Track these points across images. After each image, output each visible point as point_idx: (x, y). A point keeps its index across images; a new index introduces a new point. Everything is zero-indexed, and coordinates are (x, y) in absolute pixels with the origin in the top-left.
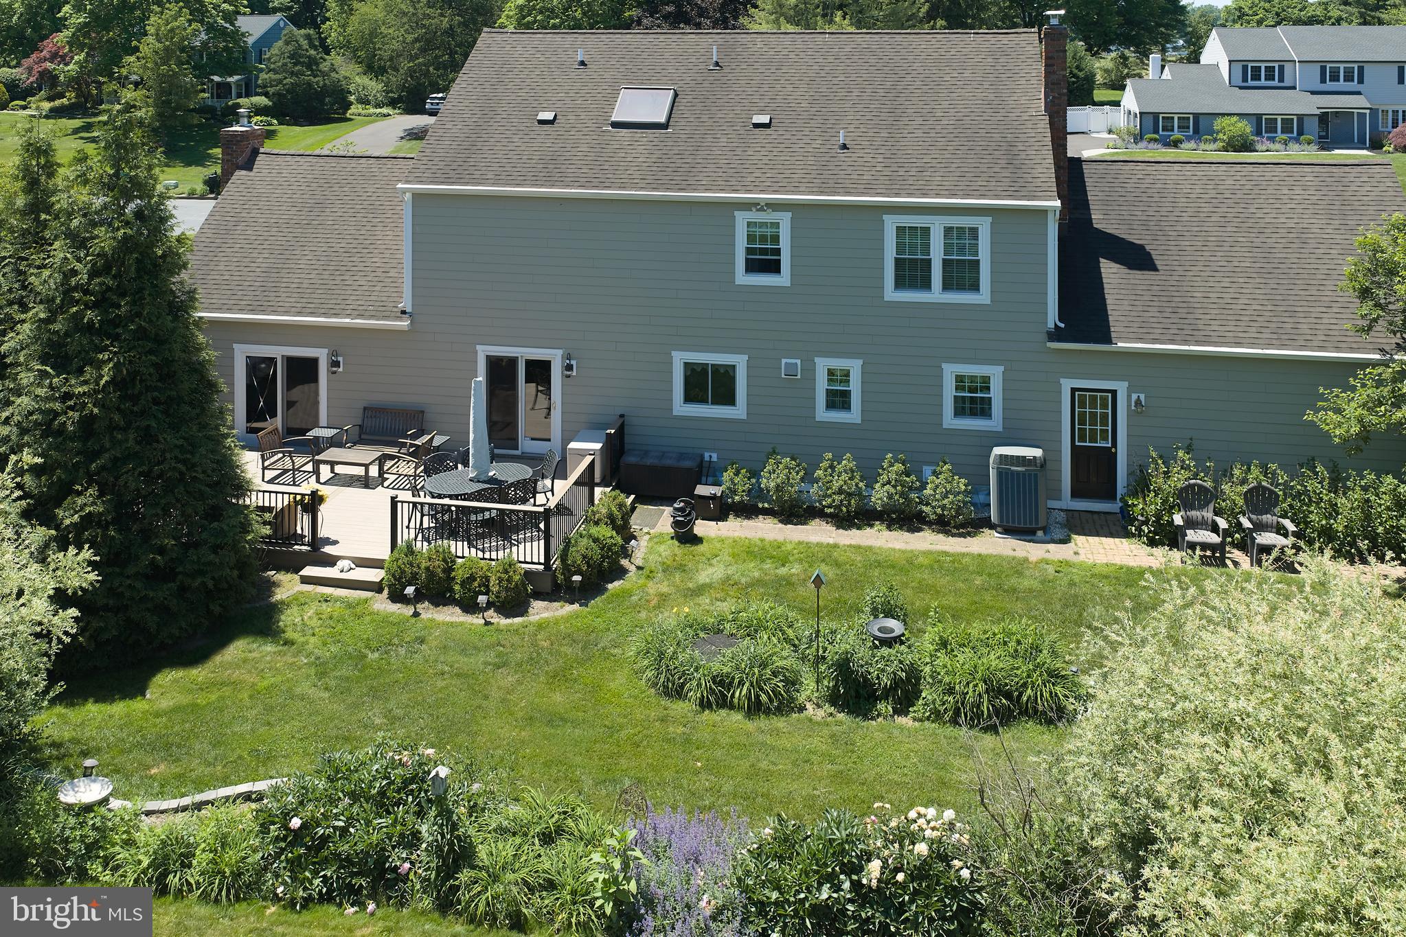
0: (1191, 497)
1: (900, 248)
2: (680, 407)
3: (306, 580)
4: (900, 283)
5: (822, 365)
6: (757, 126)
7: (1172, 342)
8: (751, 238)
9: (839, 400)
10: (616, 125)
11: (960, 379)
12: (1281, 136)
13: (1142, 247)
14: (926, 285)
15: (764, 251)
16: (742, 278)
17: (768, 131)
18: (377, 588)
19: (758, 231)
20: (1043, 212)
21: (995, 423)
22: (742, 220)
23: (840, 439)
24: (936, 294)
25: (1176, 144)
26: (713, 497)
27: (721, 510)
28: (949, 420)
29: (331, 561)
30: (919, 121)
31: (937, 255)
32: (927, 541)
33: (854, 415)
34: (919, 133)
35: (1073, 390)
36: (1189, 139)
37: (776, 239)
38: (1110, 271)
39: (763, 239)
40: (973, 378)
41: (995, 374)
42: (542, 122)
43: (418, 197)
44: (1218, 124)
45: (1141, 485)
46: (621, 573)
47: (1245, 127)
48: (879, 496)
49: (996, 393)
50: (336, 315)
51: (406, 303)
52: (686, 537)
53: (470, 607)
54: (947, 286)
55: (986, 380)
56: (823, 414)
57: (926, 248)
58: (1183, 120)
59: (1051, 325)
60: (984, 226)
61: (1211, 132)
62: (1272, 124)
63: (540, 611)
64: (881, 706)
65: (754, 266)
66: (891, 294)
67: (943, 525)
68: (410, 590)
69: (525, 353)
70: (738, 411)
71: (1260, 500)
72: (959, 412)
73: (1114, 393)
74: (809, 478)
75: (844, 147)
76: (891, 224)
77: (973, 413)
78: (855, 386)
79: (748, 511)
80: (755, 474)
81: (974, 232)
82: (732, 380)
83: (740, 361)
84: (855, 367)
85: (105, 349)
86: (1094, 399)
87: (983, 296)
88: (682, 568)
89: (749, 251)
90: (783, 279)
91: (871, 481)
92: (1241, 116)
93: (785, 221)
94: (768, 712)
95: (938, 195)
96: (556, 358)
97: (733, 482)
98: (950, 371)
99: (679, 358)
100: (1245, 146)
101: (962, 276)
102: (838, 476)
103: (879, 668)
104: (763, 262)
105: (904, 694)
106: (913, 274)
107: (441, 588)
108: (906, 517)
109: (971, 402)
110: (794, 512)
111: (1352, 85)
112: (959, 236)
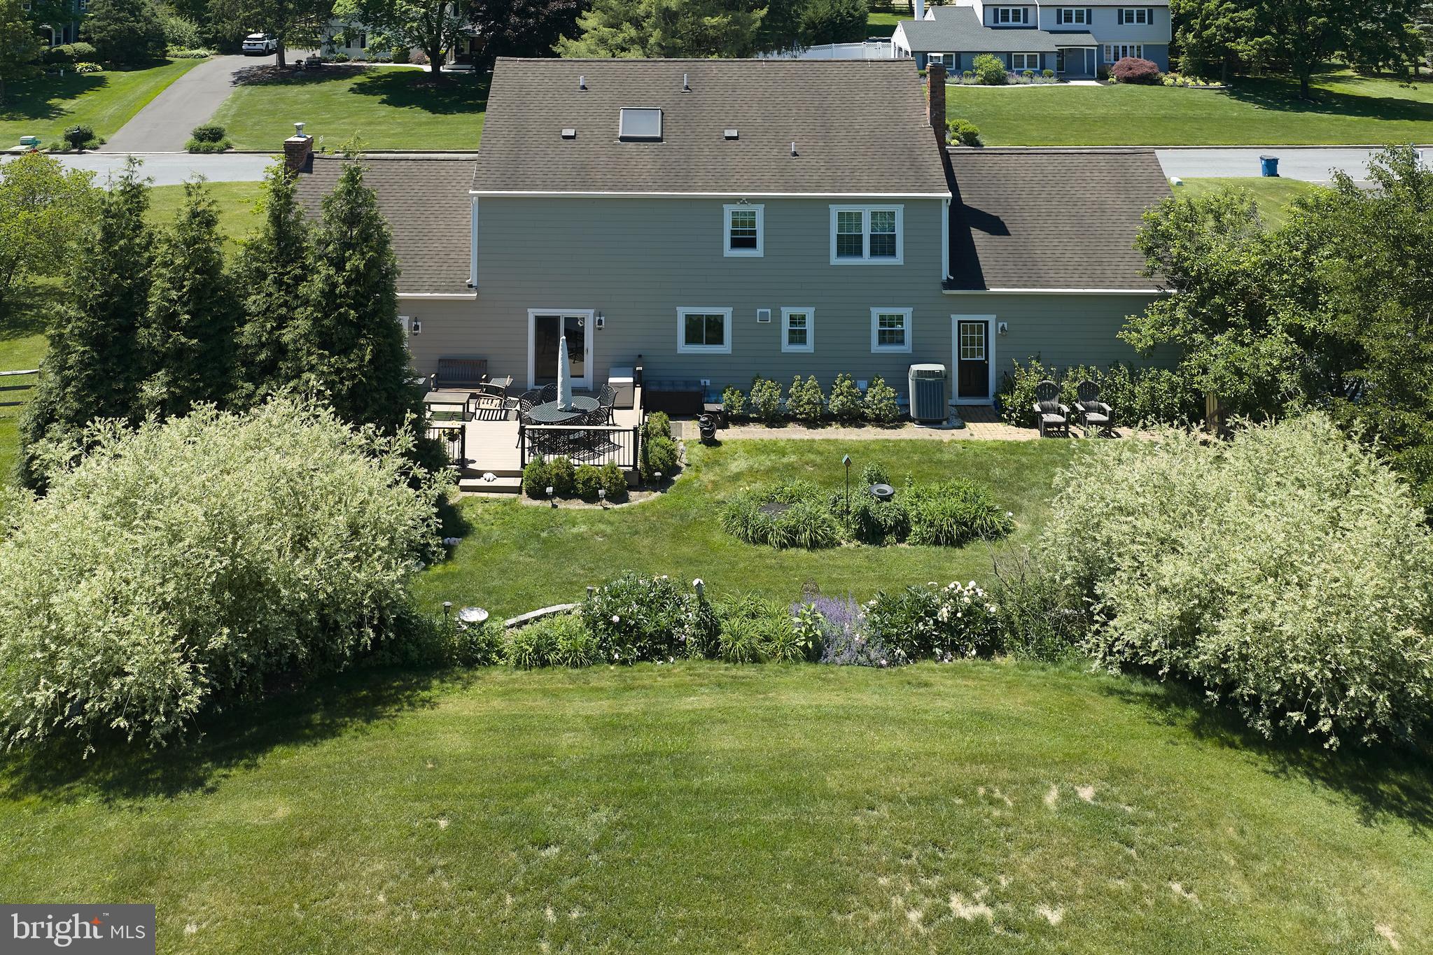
0: (1044, 392)
1: (841, 228)
2: (683, 348)
3: (464, 489)
4: (840, 253)
5: (786, 312)
6: (728, 138)
7: (1025, 286)
8: (735, 223)
9: (798, 336)
10: (623, 139)
11: (882, 318)
13: (997, 218)
14: (858, 252)
15: (743, 232)
16: (729, 252)
17: (737, 142)
18: (518, 490)
19: (740, 218)
20: (939, 200)
21: (907, 348)
22: (728, 210)
23: (804, 366)
24: (866, 259)
26: (719, 412)
27: (726, 420)
28: (876, 347)
29: (478, 474)
30: (844, 133)
31: (866, 232)
32: (870, 434)
33: (809, 347)
34: (845, 142)
35: (960, 322)
37: (753, 224)
38: (978, 236)
39: (743, 223)
40: (891, 317)
41: (907, 313)
42: (565, 137)
43: (482, 199)
45: (1008, 385)
46: (678, 470)
47: (998, 63)
48: (835, 404)
49: (907, 326)
50: (417, 291)
51: (472, 279)
52: (709, 440)
53: (591, 497)
54: (874, 253)
55: (900, 318)
56: (786, 347)
57: (859, 226)
58: (947, 56)
59: (944, 278)
60: (899, 210)
62: (1019, 57)
63: (637, 499)
64: (888, 538)
65: (736, 243)
66: (835, 260)
67: (879, 421)
68: (549, 490)
69: (563, 313)
70: (726, 348)
71: (1088, 392)
72: (882, 341)
73: (986, 323)
74: (785, 394)
75: (795, 154)
76: (834, 210)
77: (891, 342)
78: (809, 326)
79: (742, 420)
80: (745, 393)
81: (892, 214)
82: (721, 325)
83: (727, 313)
84: (809, 313)
85: (364, 336)
86: (972, 328)
87: (899, 260)
88: (717, 463)
89: (733, 232)
90: (758, 252)
91: (828, 392)
92: (993, 52)
93: (759, 210)
94: (822, 547)
95: (868, 191)
96: (588, 318)
97: (730, 400)
98: (876, 313)
99: (682, 312)
101: (884, 245)
102: (807, 392)
103: (885, 515)
104: (744, 240)
105: (901, 530)
106: (850, 245)
107: (567, 487)
108: (853, 418)
109: (890, 333)
110: (775, 419)
111: (1083, 26)
112: (883, 220)
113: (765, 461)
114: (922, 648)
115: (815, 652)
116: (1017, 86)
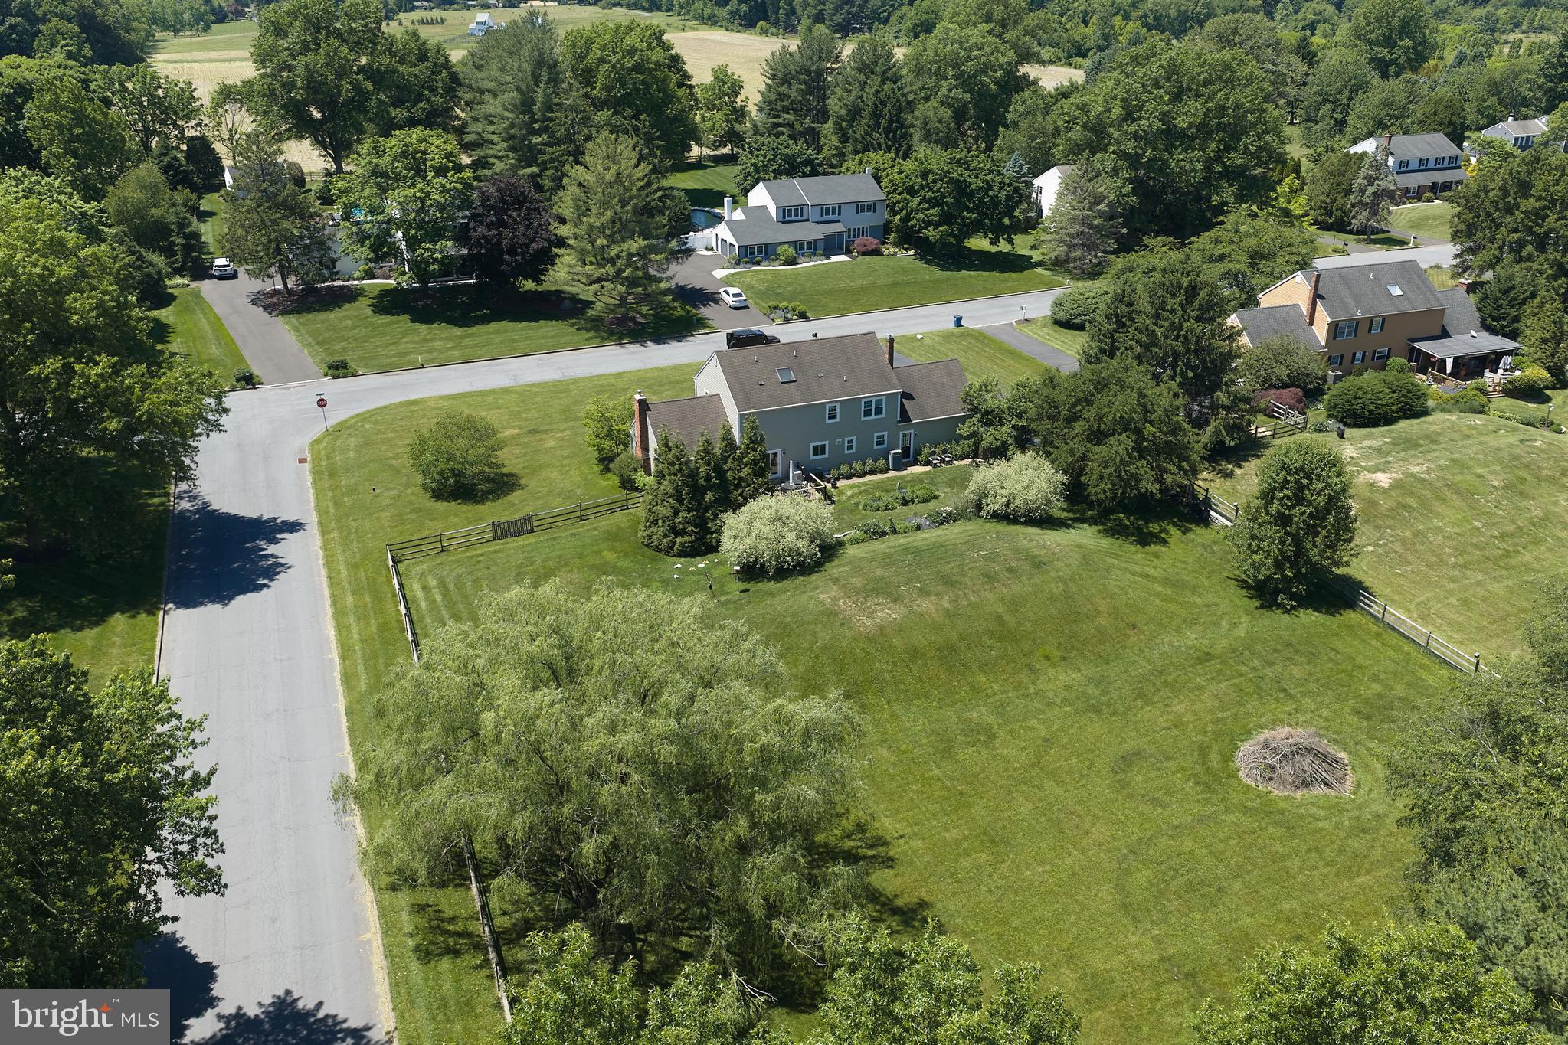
0: (933, 454)
1: (865, 407)
2: (812, 458)
4: (866, 416)
5: (845, 439)
6: (820, 377)
7: (925, 419)
8: (830, 410)
9: (850, 448)
10: (782, 383)
11: (878, 437)
12: (807, 252)
14: (870, 415)
15: (833, 414)
16: (828, 421)
17: (824, 378)
19: (831, 408)
20: (898, 393)
21: (887, 446)
22: (827, 406)
23: (855, 457)
24: (873, 417)
25: (758, 264)
26: (833, 477)
27: (836, 479)
28: (878, 447)
30: (859, 369)
31: (873, 408)
32: (879, 477)
33: (855, 450)
34: (861, 373)
35: (902, 434)
36: (765, 259)
37: (835, 410)
39: (832, 410)
40: (881, 436)
41: (886, 434)
42: (761, 385)
44: (779, 250)
45: (918, 452)
47: (790, 251)
48: (867, 468)
49: (886, 438)
52: (835, 486)
54: (875, 415)
55: (883, 435)
56: (848, 452)
57: (871, 406)
58: (759, 247)
59: (898, 420)
60: (884, 398)
61: (775, 254)
62: (802, 244)
65: (830, 418)
66: (864, 418)
67: (881, 472)
70: (827, 455)
71: (945, 451)
72: (879, 445)
73: (911, 433)
74: (851, 468)
75: (845, 381)
76: (863, 402)
77: (882, 444)
78: (854, 443)
79: (844, 478)
80: (840, 469)
81: (882, 400)
82: (825, 448)
83: (827, 443)
84: (854, 439)
86: (906, 435)
87: (884, 415)
88: (842, 493)
89: (829, 414)
90: (838, 419)
92: (787, 243)
93: (837, 405)
95: (871, 393)
96: (779, 452)
97: (834, 472)
98: (876, 435)
99: (812, 445)
100: (793, 262)
101: (879, 411)
102: (857, 466)
103: (907, 497)
104: (832, 416)
105: (913, 501)
106: (868, 413)
108: (873, 472)
109: (881, 442)
110: (850, 476)
111: (836, 217)
112: (879, 402)
113: (856, 490)
115: (918, 528)
116: (804, 265)
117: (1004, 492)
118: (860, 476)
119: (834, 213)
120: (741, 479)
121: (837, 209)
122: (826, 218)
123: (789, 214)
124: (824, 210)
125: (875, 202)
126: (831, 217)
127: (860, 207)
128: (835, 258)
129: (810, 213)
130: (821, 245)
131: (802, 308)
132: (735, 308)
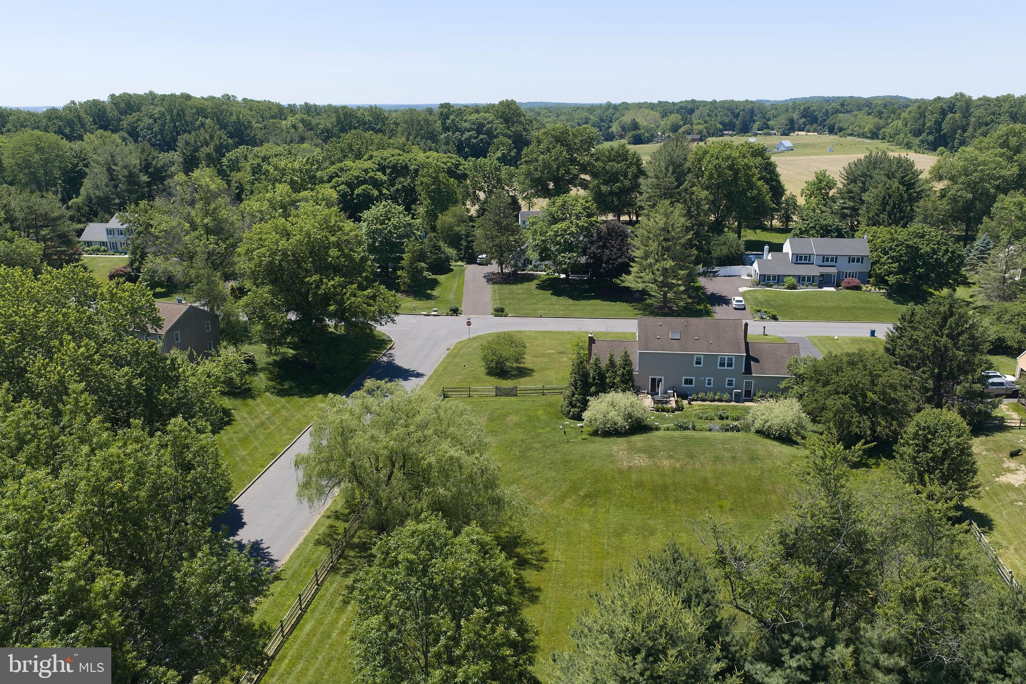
0: (762, 396)
1: (721, 361)
2: (683, 385)
4: (720, 366)
5: (707, 378)
6: (695, 340)
7: (761, 374)
8: (697, 359)
9: (709, 384)
10: (671, 339)
11: (728, 380)
12: (806, 283)
13: (757, 359)
14: (724, 366)
15: (698, 361)
16: (695, 365)
17: (698, 341)
18: (654, 410)
20: (743, 355)
21: (734, 387)
22: (695, 357)
23: (710, 390)
24: (726, 367)
25: (771, 286)
26: (692, 398)
27: (693, 400)
28: (727, 386)
30: (723, 338)
31: (726, 362)
32: (724, 403)
33: (712, 386)
35: (746, 382)
36: (775, 284)
37: (700, 359)
38: (752, 363)
40: (730, 380)
41: (734, 379)
42: (658, 338)
43: (641, 353)
44: (786, 279)
45: (755, 395)
46: (684, 408)
47: (794, 281)
48: (717, 398)
49: (734, 382)
51: (638, 369)
52: (690, 403)
54: (728, 367)
55: (732, 380)
56: (707, 386)
57: (724, 361)
58: (774, 277)
59: (743, 372)
60: (733, 357)
61: (783, 282)
62: (804, 278)
63: (677, 413)
64: (725, 419)
66: (719, 368)
67: (726, 401)
68: (660, 410)
69: (657, 377)
70: (693, 386)
73: (751, 382)
74: (706, 395)
75: (711, 344)
76: (719, 357)
78: (712, 381)
79: (696, 400)
80: (697, 395)
82: (692, 381)
83: (694, 378)
84: (712, 379)
86: (748, 383)
87: (733, 368)
88: (691, 408)
89: (696, 361)
90: (701, 365)
91: (715, 395)
92: (793, 276)
93: (702, 357)
94: (712, 420)
95: (727, 353)
96: (663, 378)
97: (694, 396)
99: (684, 378)
100: (793, 288)
101: (730, 365)
102: (711, 395)
103: (724, 415)
104: (698, 363)
105: (727, 418)
106: (722, 364)
107: (663, 410)
108: (720, 400)
109: (730, 384)
110: (703, 400)
111: (833, 264)
112: (730, 359)
114: (727, 430)
115: (710, 430)
116: (801, 290)
117: (763, 417)
118: (711, 401)
119: (832, 261)
120: (614, 383)
121: (835, 259)
122: (825, 263)
123: (800, 259)
124: (825, 259)
125: (863, 257)
126: (830, 263)
127: (852, 259)
128: (825, 289)
129: (814, 259)
130: (817, 280)
131: (775, 313)
132: (736, 309)
